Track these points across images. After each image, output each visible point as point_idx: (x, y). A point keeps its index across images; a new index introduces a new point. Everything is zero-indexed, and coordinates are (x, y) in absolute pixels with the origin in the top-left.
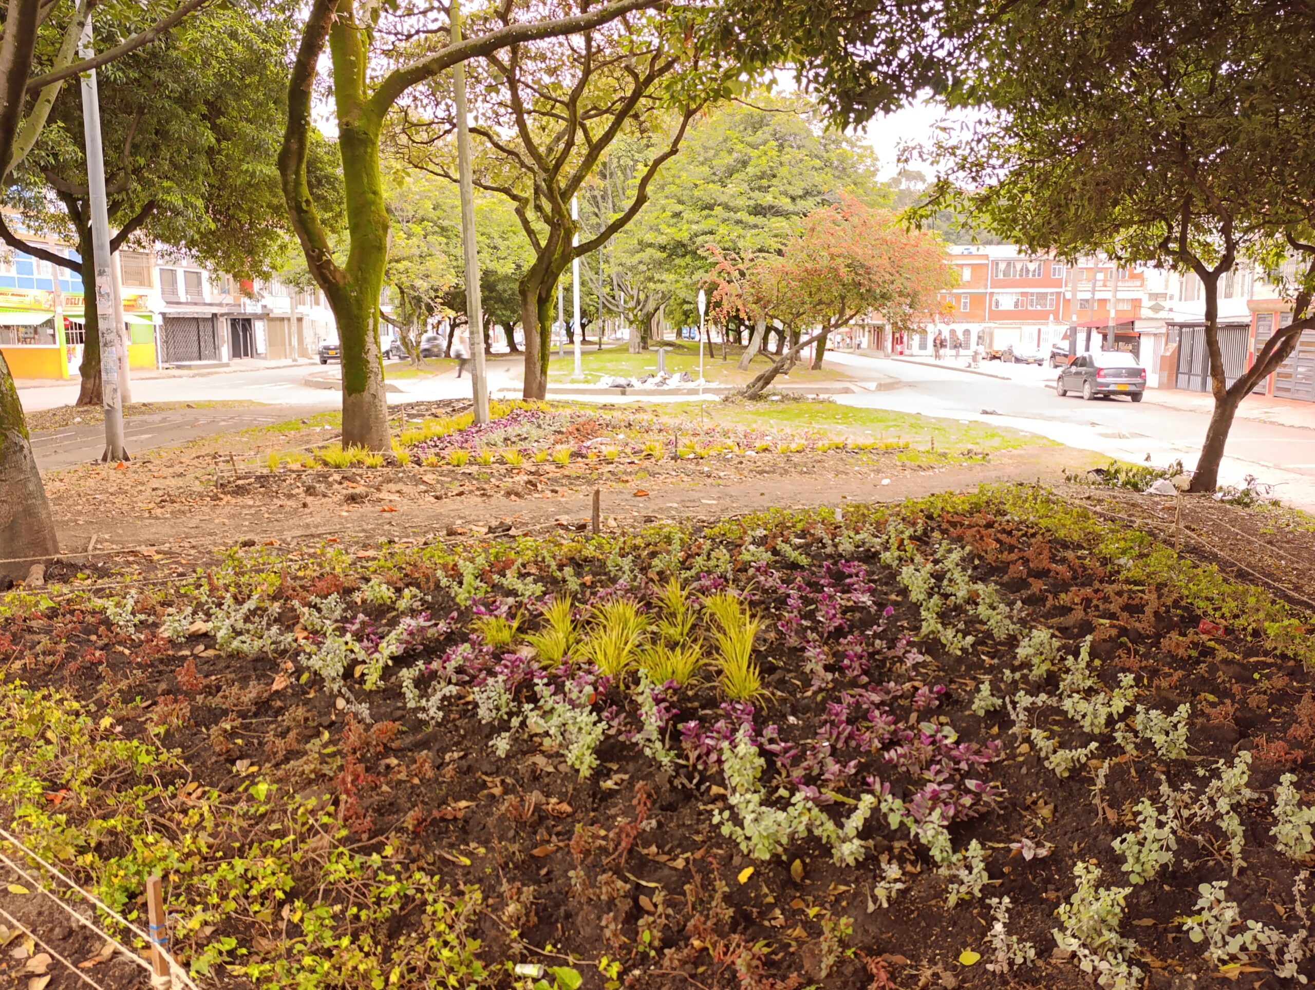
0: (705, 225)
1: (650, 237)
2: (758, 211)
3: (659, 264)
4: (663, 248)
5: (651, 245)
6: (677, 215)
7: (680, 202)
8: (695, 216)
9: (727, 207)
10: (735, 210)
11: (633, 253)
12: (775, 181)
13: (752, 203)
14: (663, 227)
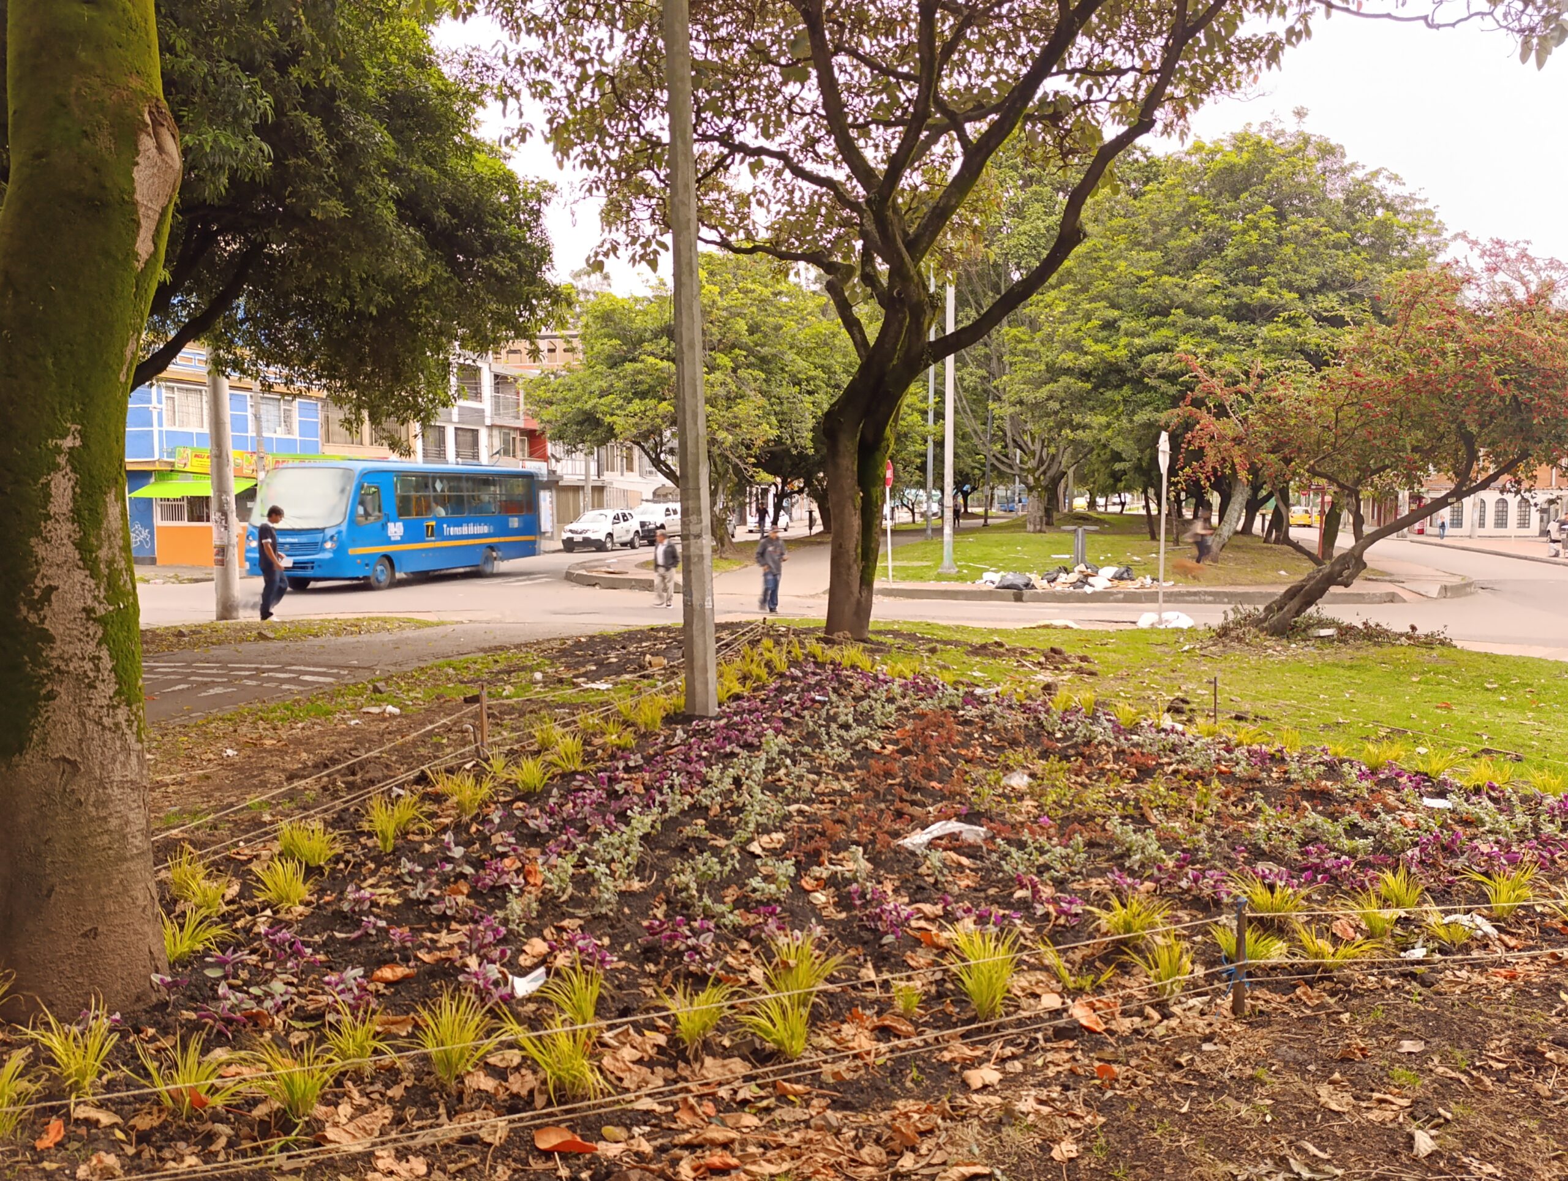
0: (1154, 338)
1: (1067, 358)
2: (1243, 313)
3: (1079, 401)
4: (1085, 375)
5: (1068, 371)
6: (1110, 325)
7: (1114, 306)
8: (1139, 325)
9: (1190, 311)
10: (1206, 314)
11: (1039, 384)
12: (1271, 268)
13: (1232, 301)
14: (1088, 343)
